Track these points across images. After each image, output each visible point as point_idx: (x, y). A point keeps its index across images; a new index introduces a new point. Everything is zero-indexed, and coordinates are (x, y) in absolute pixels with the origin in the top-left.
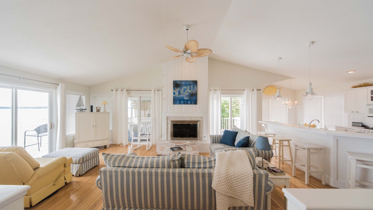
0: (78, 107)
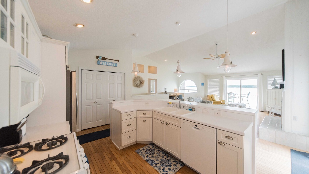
0: (273, 85)
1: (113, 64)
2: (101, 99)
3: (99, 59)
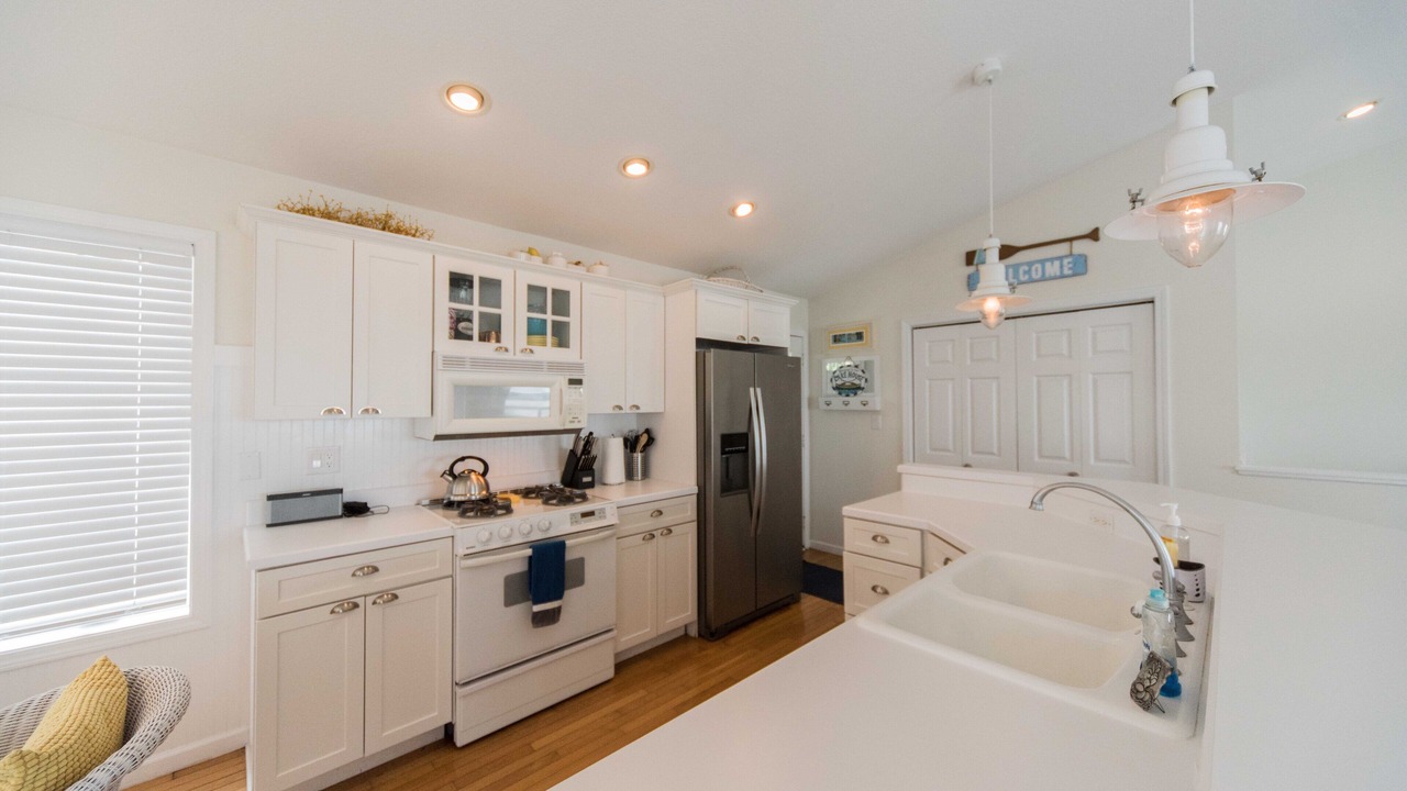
1: (1057, 263)
2: (992, 454)
3: (977, 265)
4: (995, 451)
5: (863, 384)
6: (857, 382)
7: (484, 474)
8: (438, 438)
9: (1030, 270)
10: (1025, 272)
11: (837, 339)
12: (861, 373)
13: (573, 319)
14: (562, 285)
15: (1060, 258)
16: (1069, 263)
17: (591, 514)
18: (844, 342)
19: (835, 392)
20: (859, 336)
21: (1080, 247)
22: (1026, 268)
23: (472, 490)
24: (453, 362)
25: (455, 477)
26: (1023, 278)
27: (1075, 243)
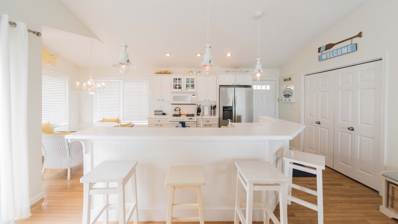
1: (346, 48)
2: (327, 118)
3: (322, 52)
4: (327, 117)
5: (291, 94)
6: (289, 93)
7: (180, 111)
8: (172, 104)
9: (337, 52)
10: (336, 53)
11: (285, 80)
12: (290, 91)
13: (195, 84)
14: (192, 77)
15: (347, 46)
16: (350, 47)
17: (192, 119)
18: (286, 81)
19: (284, 97)
20: (290, 79)
21: (355, 41)
22: (336, 51)
23: (177, 113)
24: (173, 93)
25: (175, 110)
26: (335, 55)
27: (353, 39)
